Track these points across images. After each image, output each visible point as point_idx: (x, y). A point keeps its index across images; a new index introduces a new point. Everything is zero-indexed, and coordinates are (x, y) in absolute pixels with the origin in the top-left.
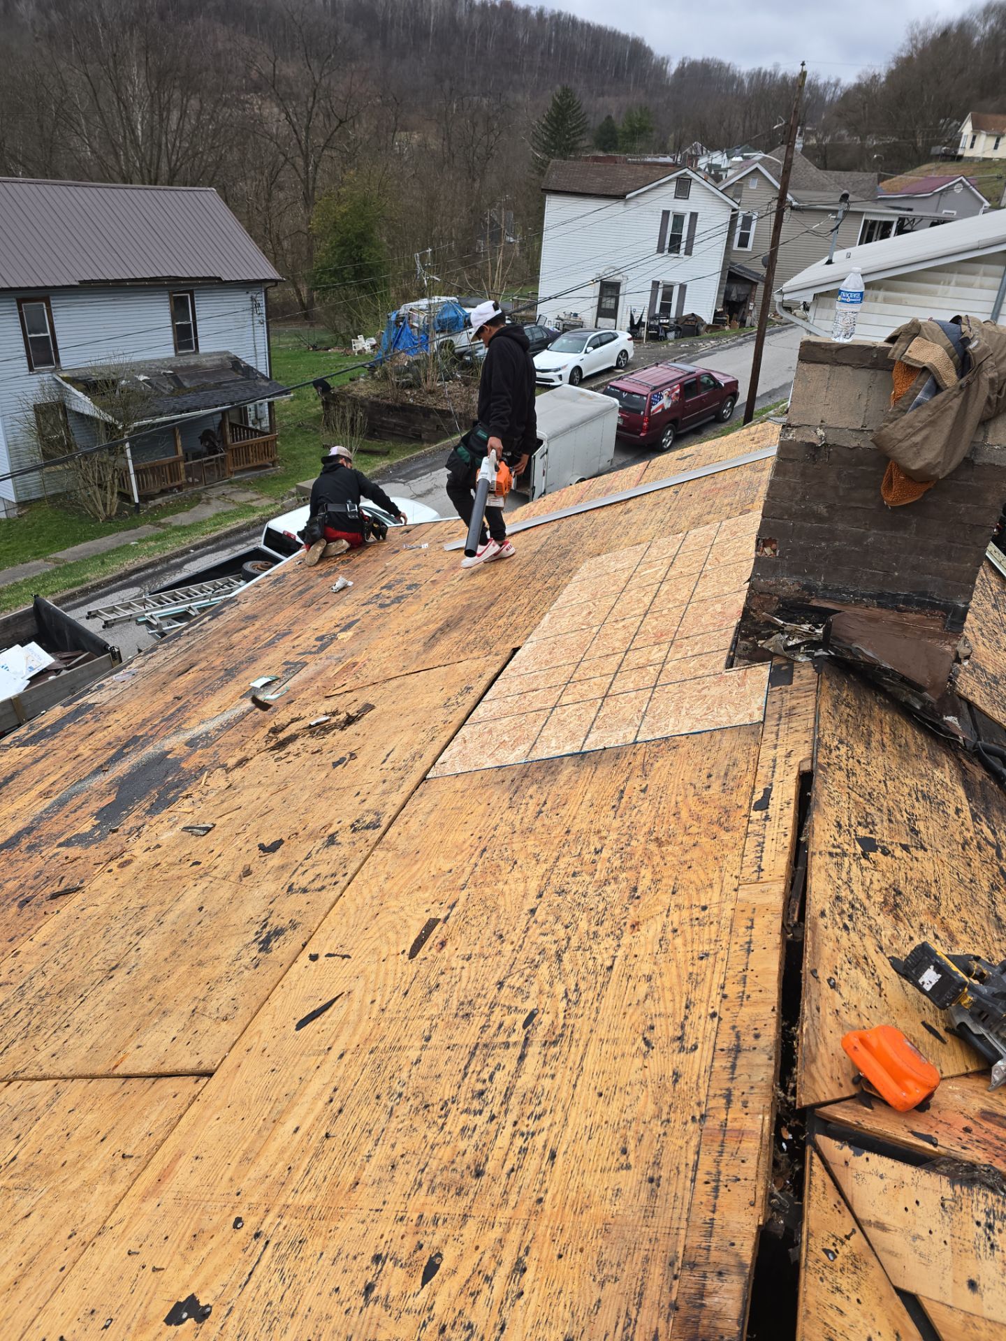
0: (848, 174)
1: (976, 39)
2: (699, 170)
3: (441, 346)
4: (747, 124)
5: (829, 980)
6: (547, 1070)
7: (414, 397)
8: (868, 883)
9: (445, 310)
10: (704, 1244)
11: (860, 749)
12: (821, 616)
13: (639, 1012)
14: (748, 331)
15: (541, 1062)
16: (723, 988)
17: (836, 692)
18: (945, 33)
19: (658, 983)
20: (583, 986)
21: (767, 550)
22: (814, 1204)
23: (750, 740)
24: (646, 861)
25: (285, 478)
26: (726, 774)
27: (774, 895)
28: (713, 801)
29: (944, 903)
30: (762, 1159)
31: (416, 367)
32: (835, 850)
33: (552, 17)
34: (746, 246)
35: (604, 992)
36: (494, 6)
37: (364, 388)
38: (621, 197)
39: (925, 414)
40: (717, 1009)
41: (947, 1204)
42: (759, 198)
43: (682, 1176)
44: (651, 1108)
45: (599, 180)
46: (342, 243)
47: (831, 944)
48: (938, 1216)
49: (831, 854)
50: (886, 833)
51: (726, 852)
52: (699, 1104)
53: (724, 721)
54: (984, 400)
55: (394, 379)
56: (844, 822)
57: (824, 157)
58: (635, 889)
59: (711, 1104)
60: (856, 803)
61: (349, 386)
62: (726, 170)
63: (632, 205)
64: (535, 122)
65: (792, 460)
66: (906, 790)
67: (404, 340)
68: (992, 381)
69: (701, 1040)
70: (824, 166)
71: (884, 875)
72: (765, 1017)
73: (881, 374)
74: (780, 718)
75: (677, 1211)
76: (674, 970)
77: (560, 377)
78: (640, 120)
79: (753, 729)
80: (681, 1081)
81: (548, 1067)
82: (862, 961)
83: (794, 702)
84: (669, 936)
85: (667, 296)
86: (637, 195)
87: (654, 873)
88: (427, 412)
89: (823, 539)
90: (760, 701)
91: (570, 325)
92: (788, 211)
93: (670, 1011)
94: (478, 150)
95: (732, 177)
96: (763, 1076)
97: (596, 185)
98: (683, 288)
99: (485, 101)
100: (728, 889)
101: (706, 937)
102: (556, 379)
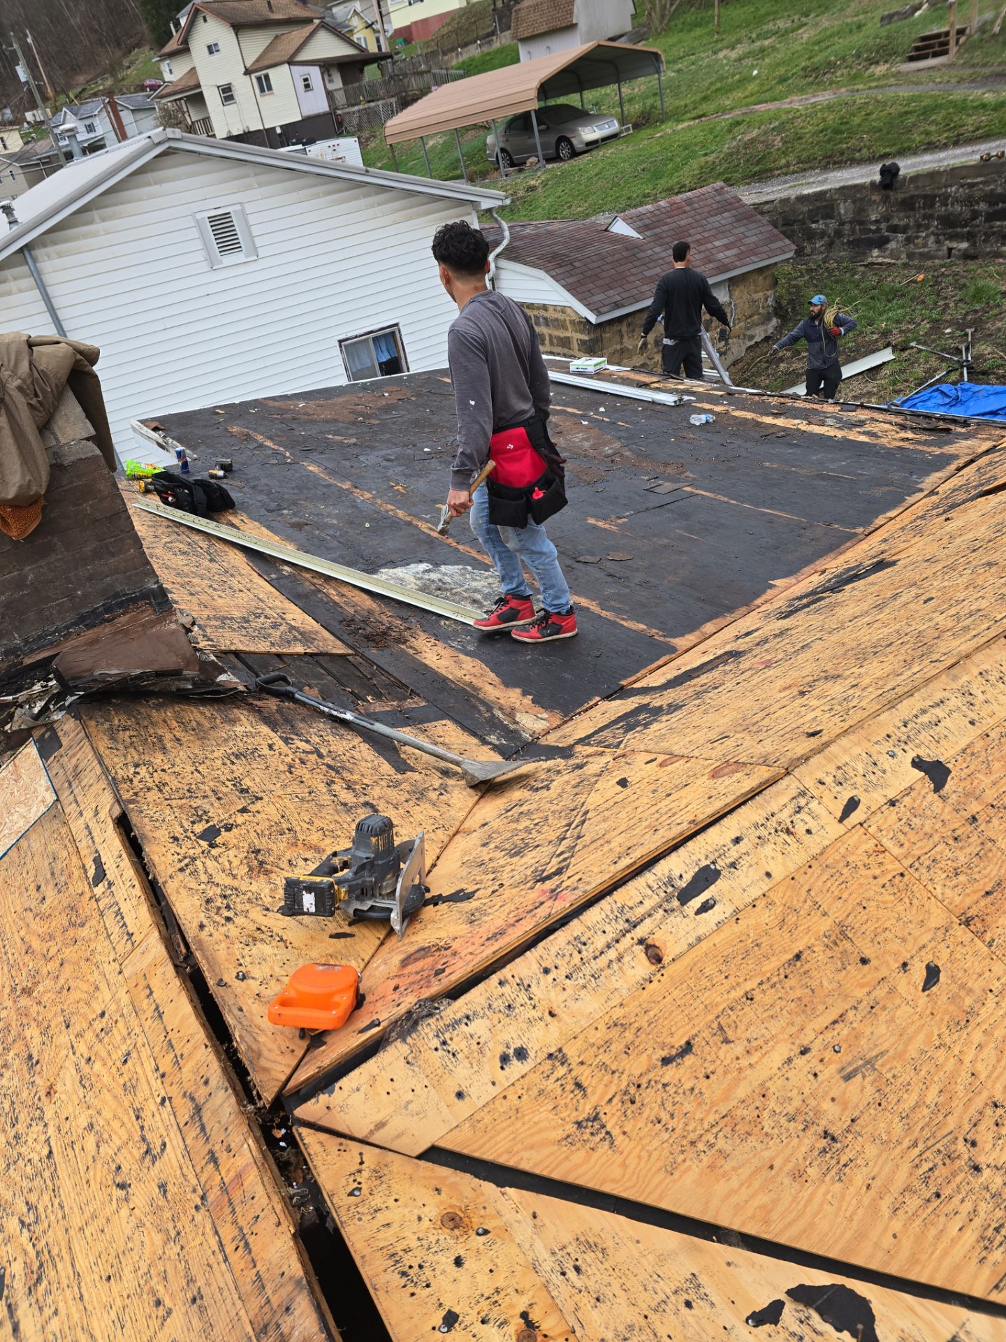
5: (237, 977)
6: (48, 1312)
8: (227, 866)
10: (263, 1301)
11: (158, 759)
12: (43, 669)
13: (99, 1166)
15: (37, 1312)
16: (157, 1070)
17: (107, 725)
19: (101, 1122)
20: (33, 1198)
22: (321, 1169)
23: (56, 824)
24: (25, 1021)
26: (53, 874)
27: (154, 947)
28: (55, 909)
29: (298, 829)
30: (265, 1179)
32: (183, 864)
35: (57, 1183)
40: (163, 1094)
41: (410, 1059)
43: (215, 1266)
44: (158, 1239)
47: (223, 945)
48: (411, 1073)
49: (181, 870)
50: (220, 811)
51: (92, 947)
52: (194, 1191)
53: (22, 825)
54: (26, 408)
56: (178, 831)
58: (30, 1057)
59: (203, 1180)
60: (181, 807)
66: (219, 762)
68: (20, 389)
69: (165, 1134)
71: (238, 848)
72: (204, 1059)
74: (70, 784)
75: (229, 1301)
76: (108, 1097)
79: (53, 812)
80: (170, 1187)
81: (46, 1310)
82: (257, 935)
83: (74, 761)
84: (86, 1069)
87: (39, 1024)
90: (44, 781)
93: (125, 1137)
96: (229, 1110)
100: (113, 978)
101: (119, 1038)
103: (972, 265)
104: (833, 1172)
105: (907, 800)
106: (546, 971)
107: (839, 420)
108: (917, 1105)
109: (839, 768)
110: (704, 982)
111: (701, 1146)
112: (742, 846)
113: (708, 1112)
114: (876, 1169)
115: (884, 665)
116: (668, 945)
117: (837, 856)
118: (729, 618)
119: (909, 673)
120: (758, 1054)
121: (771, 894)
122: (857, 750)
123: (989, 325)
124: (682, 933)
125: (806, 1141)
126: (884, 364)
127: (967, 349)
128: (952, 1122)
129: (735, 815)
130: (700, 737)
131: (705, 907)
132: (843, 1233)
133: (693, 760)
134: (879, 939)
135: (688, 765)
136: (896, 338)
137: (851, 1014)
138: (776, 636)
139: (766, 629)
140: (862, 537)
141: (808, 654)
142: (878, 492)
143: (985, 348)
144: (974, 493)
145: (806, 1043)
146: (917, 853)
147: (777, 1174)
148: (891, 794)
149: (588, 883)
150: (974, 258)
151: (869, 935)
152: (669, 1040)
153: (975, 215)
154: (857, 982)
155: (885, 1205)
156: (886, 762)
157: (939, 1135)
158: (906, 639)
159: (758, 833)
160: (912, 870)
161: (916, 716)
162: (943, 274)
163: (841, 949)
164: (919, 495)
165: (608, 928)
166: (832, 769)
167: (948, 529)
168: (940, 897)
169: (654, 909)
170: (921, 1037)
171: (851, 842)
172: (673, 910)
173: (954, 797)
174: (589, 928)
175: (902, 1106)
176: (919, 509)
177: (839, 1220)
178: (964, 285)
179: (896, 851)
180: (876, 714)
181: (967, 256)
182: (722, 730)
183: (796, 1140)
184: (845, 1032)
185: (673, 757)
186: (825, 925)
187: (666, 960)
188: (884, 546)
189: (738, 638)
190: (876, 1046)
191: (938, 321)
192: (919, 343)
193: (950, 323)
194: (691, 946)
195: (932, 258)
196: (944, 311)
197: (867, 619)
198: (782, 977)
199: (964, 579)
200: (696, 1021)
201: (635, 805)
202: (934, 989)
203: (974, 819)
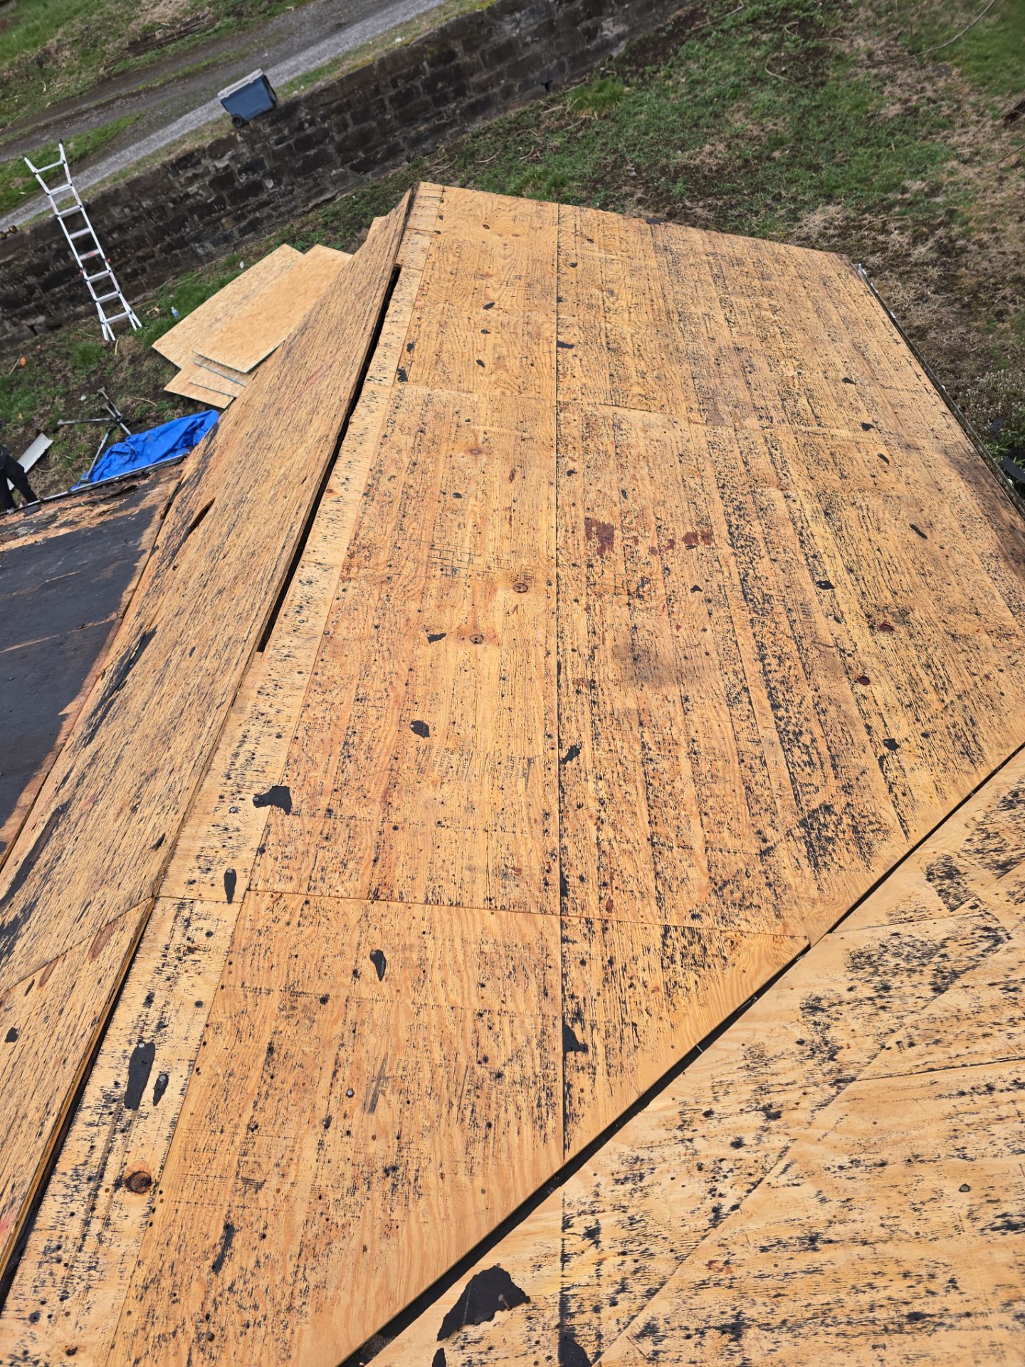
103: (61, 333)
104: (411, 1196)
105: (271, 837)
106: (35, 1318)
107: (30, 525)
108: (433, 1073)
109: (198, 857)
110: (205, 1157)
111: (297, 1303)
112: (158, 1002)
113: (284, 1267)
114: (439, 1155)
115: (185, 735)
116: (147, 1159)
117: (247, 934)
118: (41, 776)
119: (206, 729)
120: (293, 1167)
121: (213, 1019)
122: (204, 829)
123: (114, 379)
124: (153, 1134)
125: (377, 1195)
126: (47, 451)
127: (111, 407)
128: (463, 1060)
129: (131, 979)
130: (65, 923)
131: (160, 1089)
132: (449, 1235)
133: (68, 954)
134: (323, 971)
135: (66, 962)
136: (41, 424)
137: (342, 1054)
138: (89, 765)
139: (78, 764)
140: (119, 621)
141: (124, 765)
142: (108, 573)
143: (125, 400)
144: (183, 533)
145: (323, 1116)
146: (306, 874)
147: (373, 1249)
148: (256, 844)
149: (23, 1183)
150: (58, 326)
151: (314, 975)
152: (208, 1243)
153: (31, 289)
154: (330, 1023)
155: (463, 1178)
156: (233, 821)
157: (461, 1080)
158: (191, 697)
159: (164, 976)
160: (312, 892)
161: (233, 764)
162: (41, 351)
163: (300, 1008)
164: (145, 557)
165: (73, 1207)
166: (194, 863)
167: (179, 576)
168: (345, 894)
169: (111, 1140)
170: (402, 1017)
171: (250, 912)
172: (130, 1123)
173: (304, 806)
174: (53, 1228)
175: (423, 1085)
176: (151, 570)
177: (440, 1228)
178: (68, 354)
179: (290, 887)
180: (199, 786)
181: (53, 327)
182: (81, 900)
183: (369, 1204)
184: (347, 1073)
185: (49, 965)
186: (275, 1000)
187: (154, 1176)
188: (141, 620)
189: (58, 790)
190: (376, 1059)
191: (68, 393)
192: (65, 419)
193: (82, 390)
194: (170, 1138)
195: (21, 340)
196: (67, 384)
197: (156, 699)
198: (269, 1080)
199: (209, 617)
200: (221, 1200)
201: (33, 1051)
202: (387, 971)
203: (329, 811)
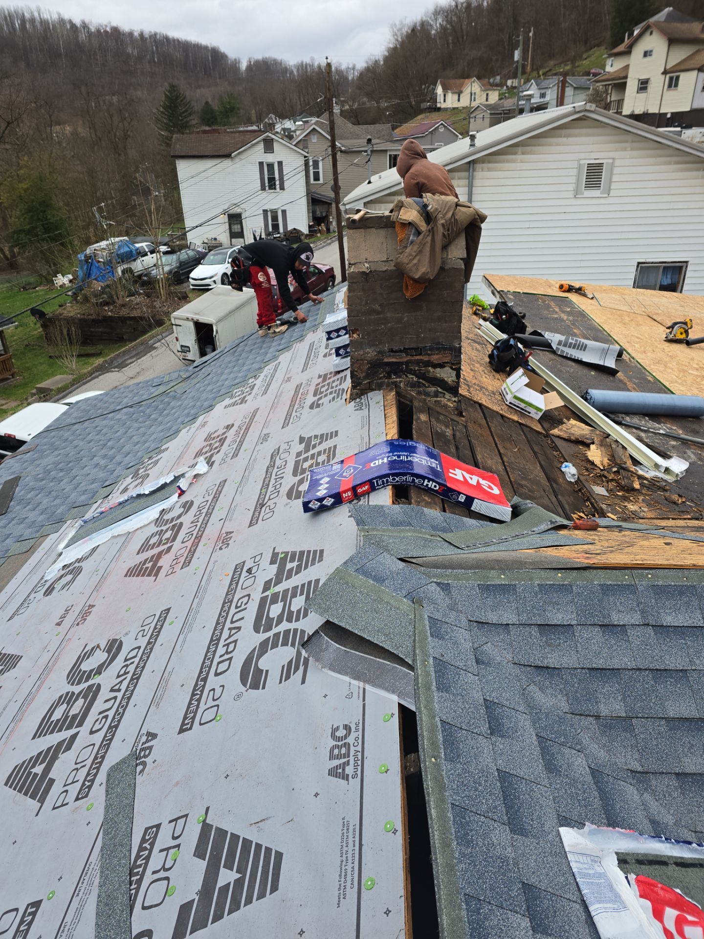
0: (373, 126)
1: (433, 32)
2: (277, 133)
3: (123, 272)
4: (302, 99)
7: (111, 311)
9: (119, 247)
14: (332, 235)
18: (414, 30)
21: (355, 336)
25: (25, 385)
31: (108, 290)
33: (151, 37)
34: (318, 180)
36: (106, 32)
37: (72, 310)
38: (228, 156)
39: (416, 248)
42: (319, 147)
45: (210, 146)
46: (30, 210)
54: (441, 235)
55: (94, 300)
57: (356, 117)
61: (60, 310)
62: (295, 131)
63: (237, 160)
64: (155, 111)
65: (356, 283)
67: (95, 273)
68: (443, 225)
70: (357, 123)
73: (390, 230)
77: (215, 282)
78: (229, 103)
85: (275, 218)
86: (239, 154)
88: (124, 320)
89: (382, 324)
91: (213, 246)
92: (339, 154)
94: (118, 134)
95: (300, 135)
97: (209, 149)
98: (284, 212)
99: (115, 99)
102: (212, 283)
